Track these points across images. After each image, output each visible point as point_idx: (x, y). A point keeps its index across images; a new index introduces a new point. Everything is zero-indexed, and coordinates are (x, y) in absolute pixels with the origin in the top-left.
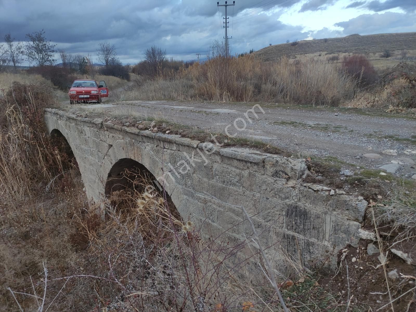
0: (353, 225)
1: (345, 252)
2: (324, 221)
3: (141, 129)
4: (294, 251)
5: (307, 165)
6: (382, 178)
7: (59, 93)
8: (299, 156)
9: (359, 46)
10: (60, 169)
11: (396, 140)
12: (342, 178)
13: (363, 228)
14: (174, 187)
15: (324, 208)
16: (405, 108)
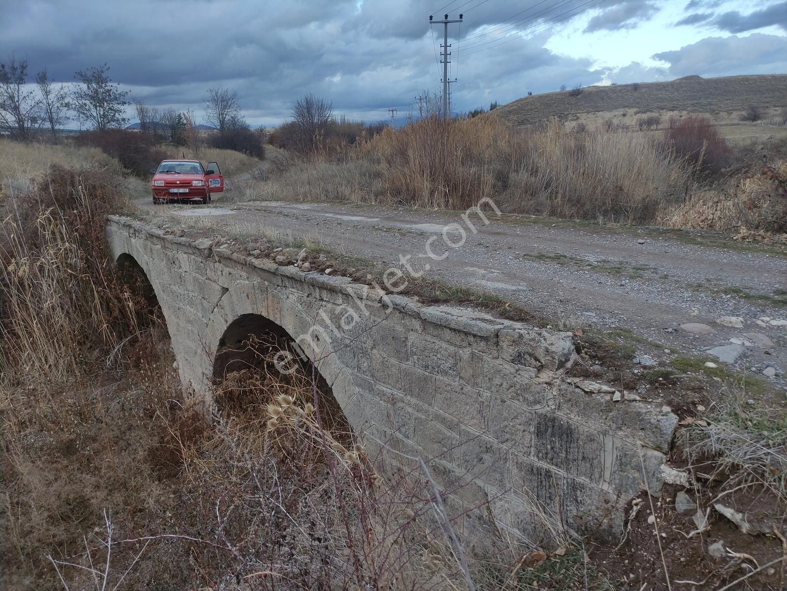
0: (651, 457)
1: (637, 505)
2: (602, 447)
3: (281, 264)
4: (550, 497)
5: (574, 344)
6: (709, 372)
7: (133, 183)
8: (561, 327)
9: (700, 98)
10: (133, 327)
11: (745, 297)
12: (636, 371)
13: (669, 463)
14: (338, 371)
15: (603, 424)
16: (769, 234)
